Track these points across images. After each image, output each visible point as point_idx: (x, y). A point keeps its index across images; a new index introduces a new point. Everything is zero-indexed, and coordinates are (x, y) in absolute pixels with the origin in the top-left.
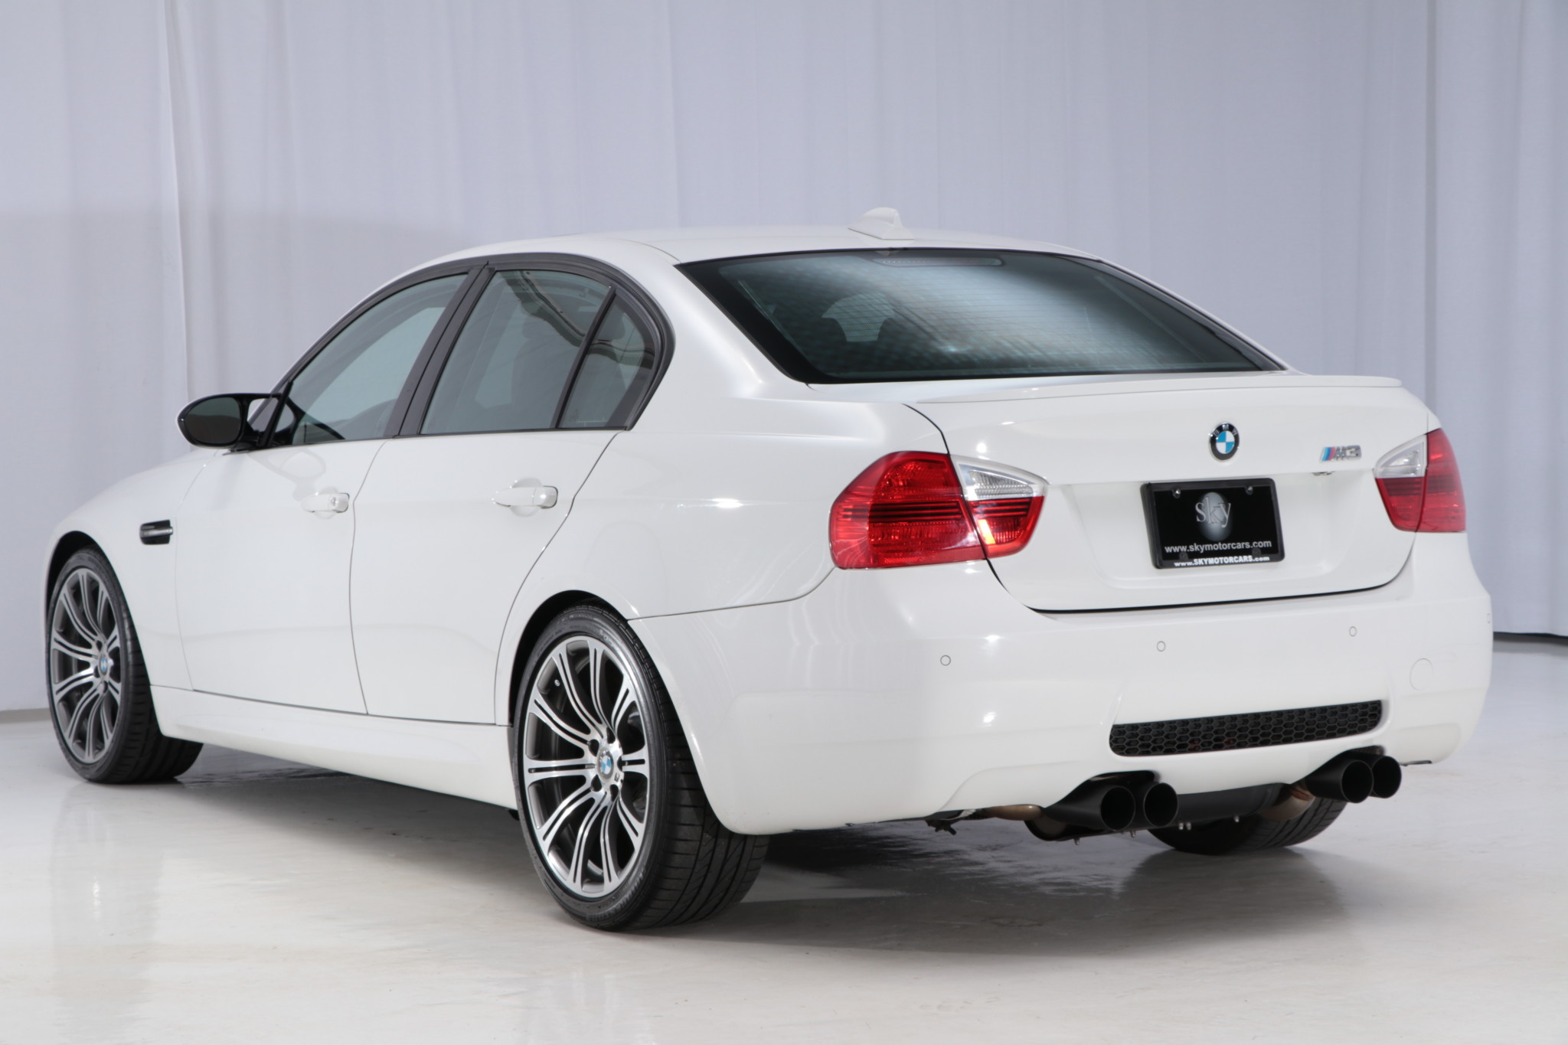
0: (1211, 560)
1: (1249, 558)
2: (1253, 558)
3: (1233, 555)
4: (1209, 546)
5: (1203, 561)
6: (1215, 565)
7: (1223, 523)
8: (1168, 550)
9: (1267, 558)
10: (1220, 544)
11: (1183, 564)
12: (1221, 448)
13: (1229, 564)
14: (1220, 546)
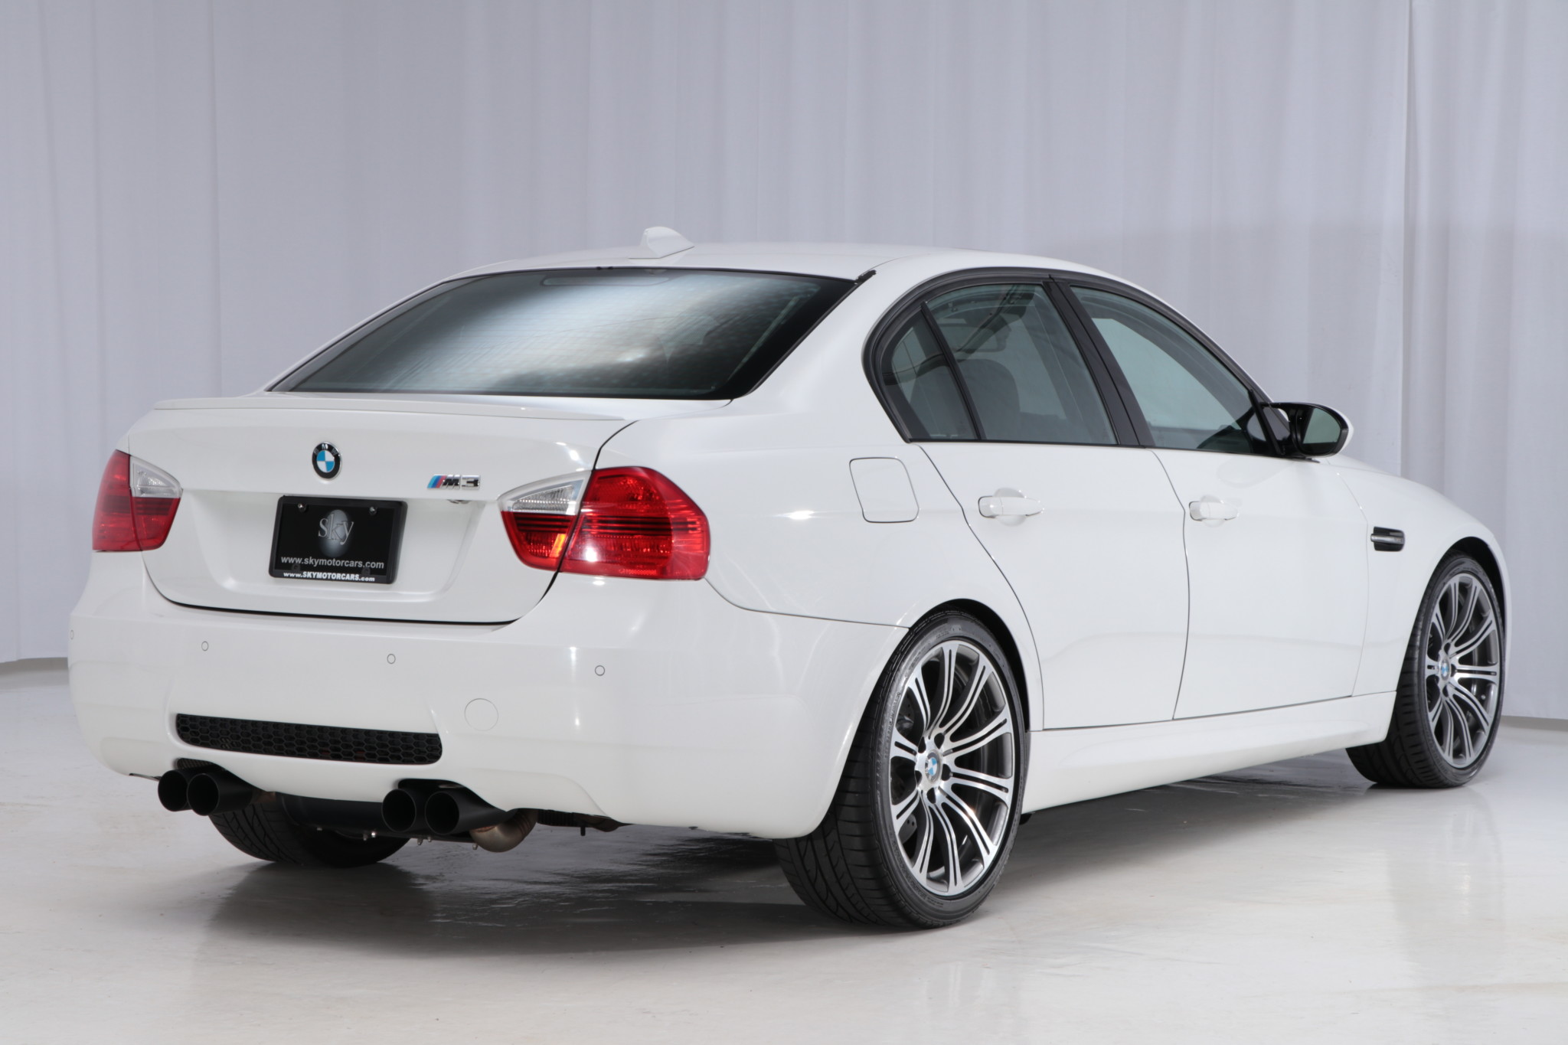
0: (319, 575)
1: (357, 577)
2: (360, 577)
3: (341, 572)
4: (323, 560)
5: (312, 575)
6: (322, 579)
7: (342, 540)
8: (284, 560)
9: (373, 579)
10: (334, 560)
11: (292, 575)
12: (322, 466)
13: (336, 580)
14: (334, 562)
